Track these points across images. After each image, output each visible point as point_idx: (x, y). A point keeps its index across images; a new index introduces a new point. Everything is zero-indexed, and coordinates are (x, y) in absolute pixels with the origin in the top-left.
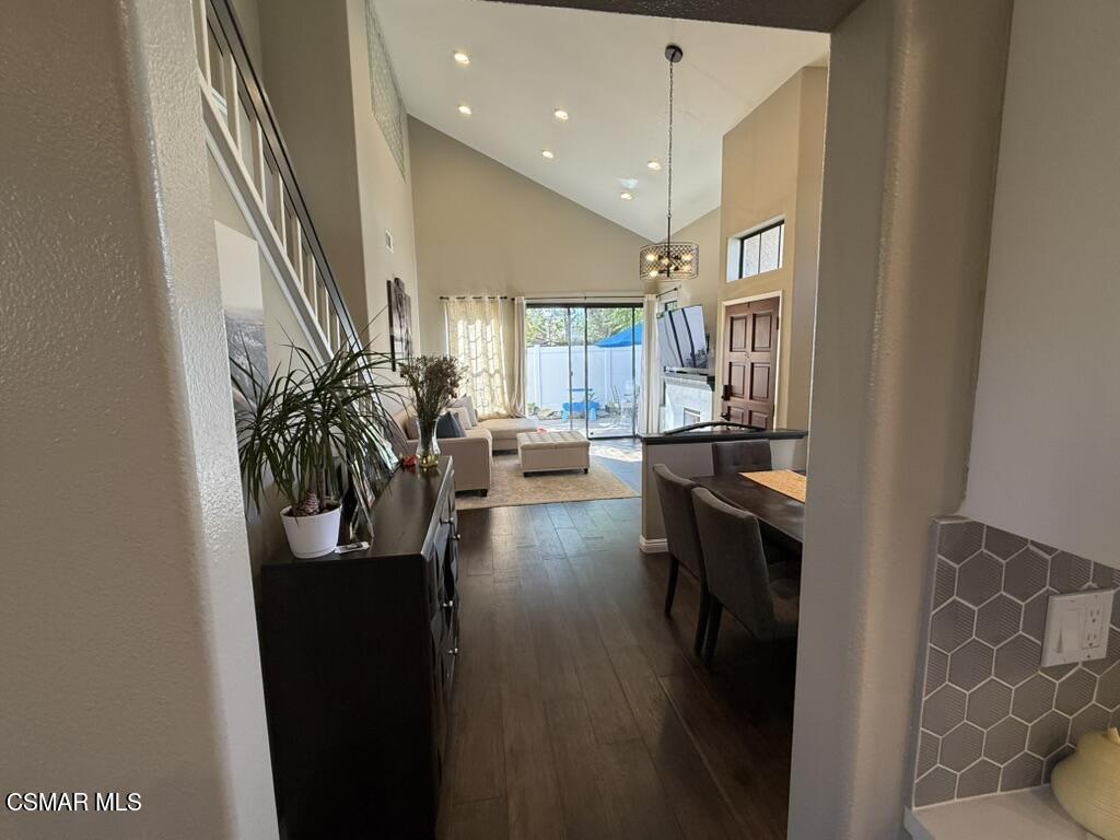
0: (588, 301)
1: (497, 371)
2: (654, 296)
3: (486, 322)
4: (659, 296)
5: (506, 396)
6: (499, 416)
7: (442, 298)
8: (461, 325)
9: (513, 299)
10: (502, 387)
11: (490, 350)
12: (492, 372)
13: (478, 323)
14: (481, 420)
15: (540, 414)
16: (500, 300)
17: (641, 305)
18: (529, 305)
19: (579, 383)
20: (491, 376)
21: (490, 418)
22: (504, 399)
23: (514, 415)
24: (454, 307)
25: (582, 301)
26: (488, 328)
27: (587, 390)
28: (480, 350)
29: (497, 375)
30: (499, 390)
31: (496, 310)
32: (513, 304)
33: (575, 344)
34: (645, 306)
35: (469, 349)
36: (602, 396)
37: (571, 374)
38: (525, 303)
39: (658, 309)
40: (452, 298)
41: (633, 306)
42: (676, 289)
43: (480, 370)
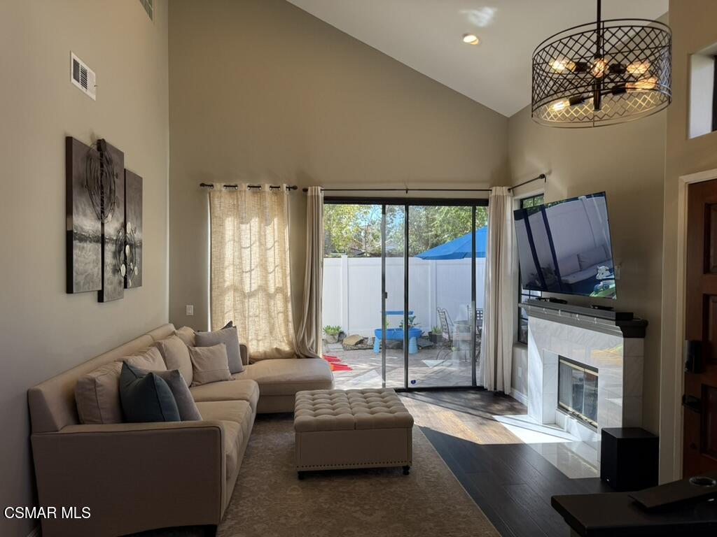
0: (412, 194)
1: (279, 290)
2: (505, 189)
3: (266, 221)
4: (512, 189)
5: (291, 325)
6: (278, 354)
7: (202, 185)
8: (230, 224)
9: (306, 190)
10: (285, 312)
11: (271, 260)
12: (272, 290)
13: (255, 222)
14: (253, 360)
15: (346, 341)
16: (286, 192)
17: (485, 202)
18: (328, 200)
19: (396, 303)
20: (270, 297)
21: (266, 358)
22: (287, 331)
23: (301, 352)
24: (221, 199)
25: (402, 194)
26: (269, 230)
27: (407, 312)
28: (256, 260)
29: (279, 296)
30: (281, 316)
31: (280, 203)
32: (306, 196)
33: (391, 255)
34: (491, 203)
35: (241, 258)
36: (425, 321)
37: (385, 295)
38: (321, 195)
39: (510, 207)
40: (219, 186)
41: (474, 203)
42: (543, 176)
43: (254, 287)
